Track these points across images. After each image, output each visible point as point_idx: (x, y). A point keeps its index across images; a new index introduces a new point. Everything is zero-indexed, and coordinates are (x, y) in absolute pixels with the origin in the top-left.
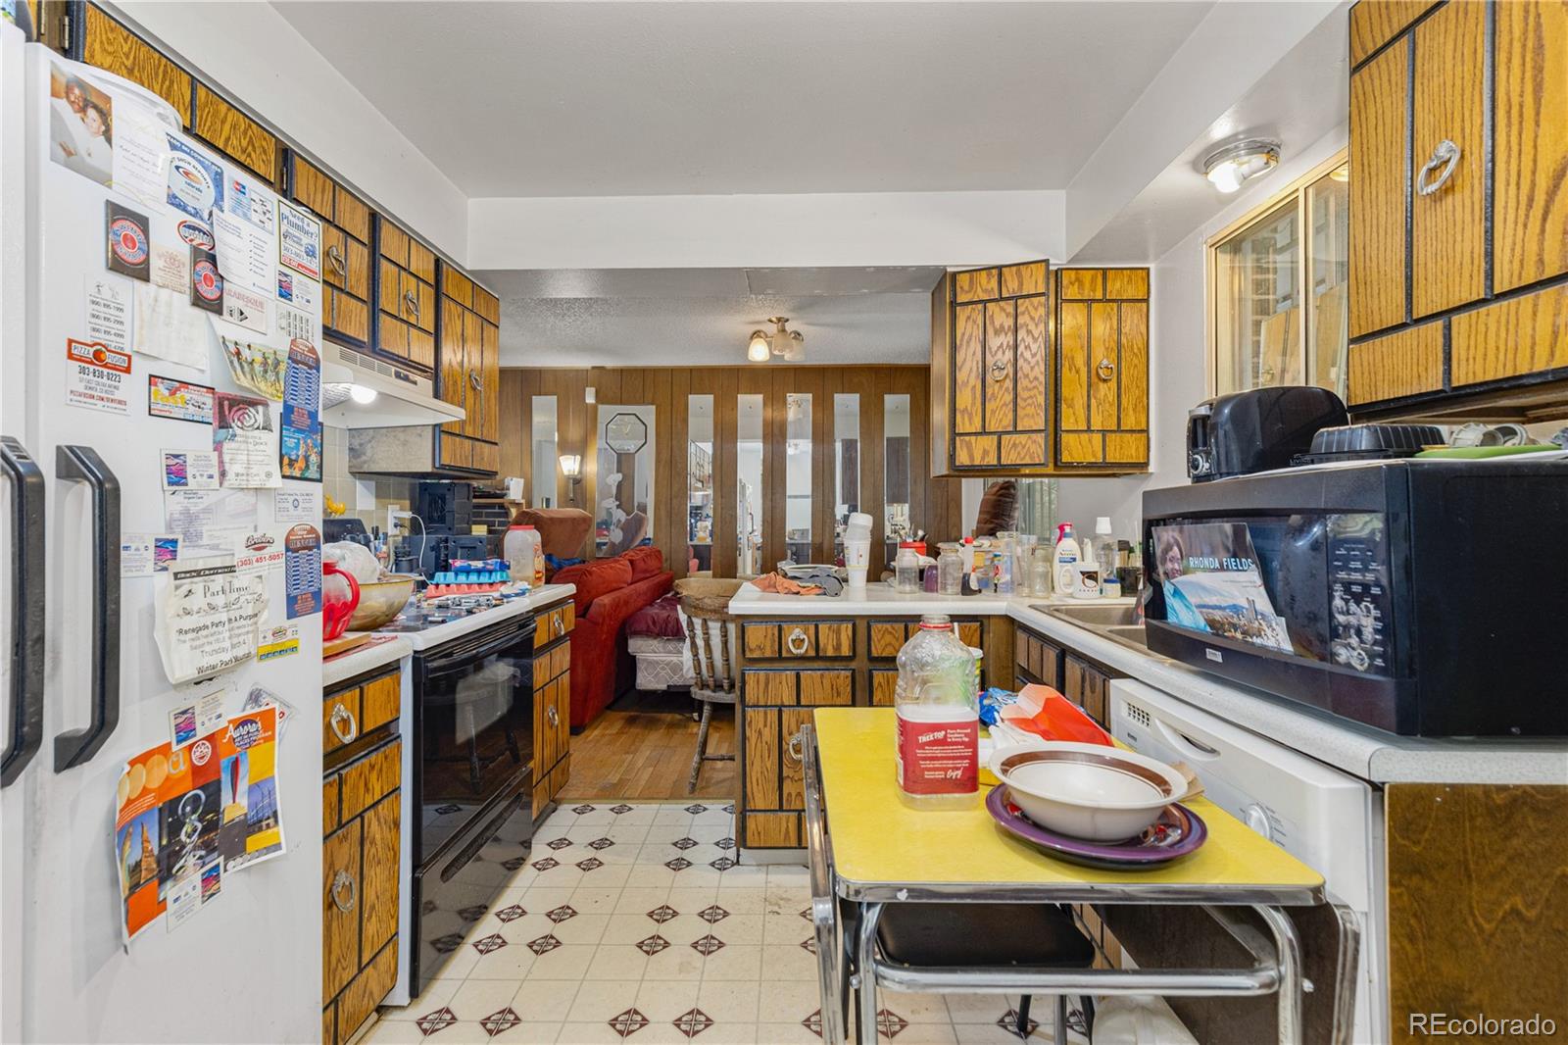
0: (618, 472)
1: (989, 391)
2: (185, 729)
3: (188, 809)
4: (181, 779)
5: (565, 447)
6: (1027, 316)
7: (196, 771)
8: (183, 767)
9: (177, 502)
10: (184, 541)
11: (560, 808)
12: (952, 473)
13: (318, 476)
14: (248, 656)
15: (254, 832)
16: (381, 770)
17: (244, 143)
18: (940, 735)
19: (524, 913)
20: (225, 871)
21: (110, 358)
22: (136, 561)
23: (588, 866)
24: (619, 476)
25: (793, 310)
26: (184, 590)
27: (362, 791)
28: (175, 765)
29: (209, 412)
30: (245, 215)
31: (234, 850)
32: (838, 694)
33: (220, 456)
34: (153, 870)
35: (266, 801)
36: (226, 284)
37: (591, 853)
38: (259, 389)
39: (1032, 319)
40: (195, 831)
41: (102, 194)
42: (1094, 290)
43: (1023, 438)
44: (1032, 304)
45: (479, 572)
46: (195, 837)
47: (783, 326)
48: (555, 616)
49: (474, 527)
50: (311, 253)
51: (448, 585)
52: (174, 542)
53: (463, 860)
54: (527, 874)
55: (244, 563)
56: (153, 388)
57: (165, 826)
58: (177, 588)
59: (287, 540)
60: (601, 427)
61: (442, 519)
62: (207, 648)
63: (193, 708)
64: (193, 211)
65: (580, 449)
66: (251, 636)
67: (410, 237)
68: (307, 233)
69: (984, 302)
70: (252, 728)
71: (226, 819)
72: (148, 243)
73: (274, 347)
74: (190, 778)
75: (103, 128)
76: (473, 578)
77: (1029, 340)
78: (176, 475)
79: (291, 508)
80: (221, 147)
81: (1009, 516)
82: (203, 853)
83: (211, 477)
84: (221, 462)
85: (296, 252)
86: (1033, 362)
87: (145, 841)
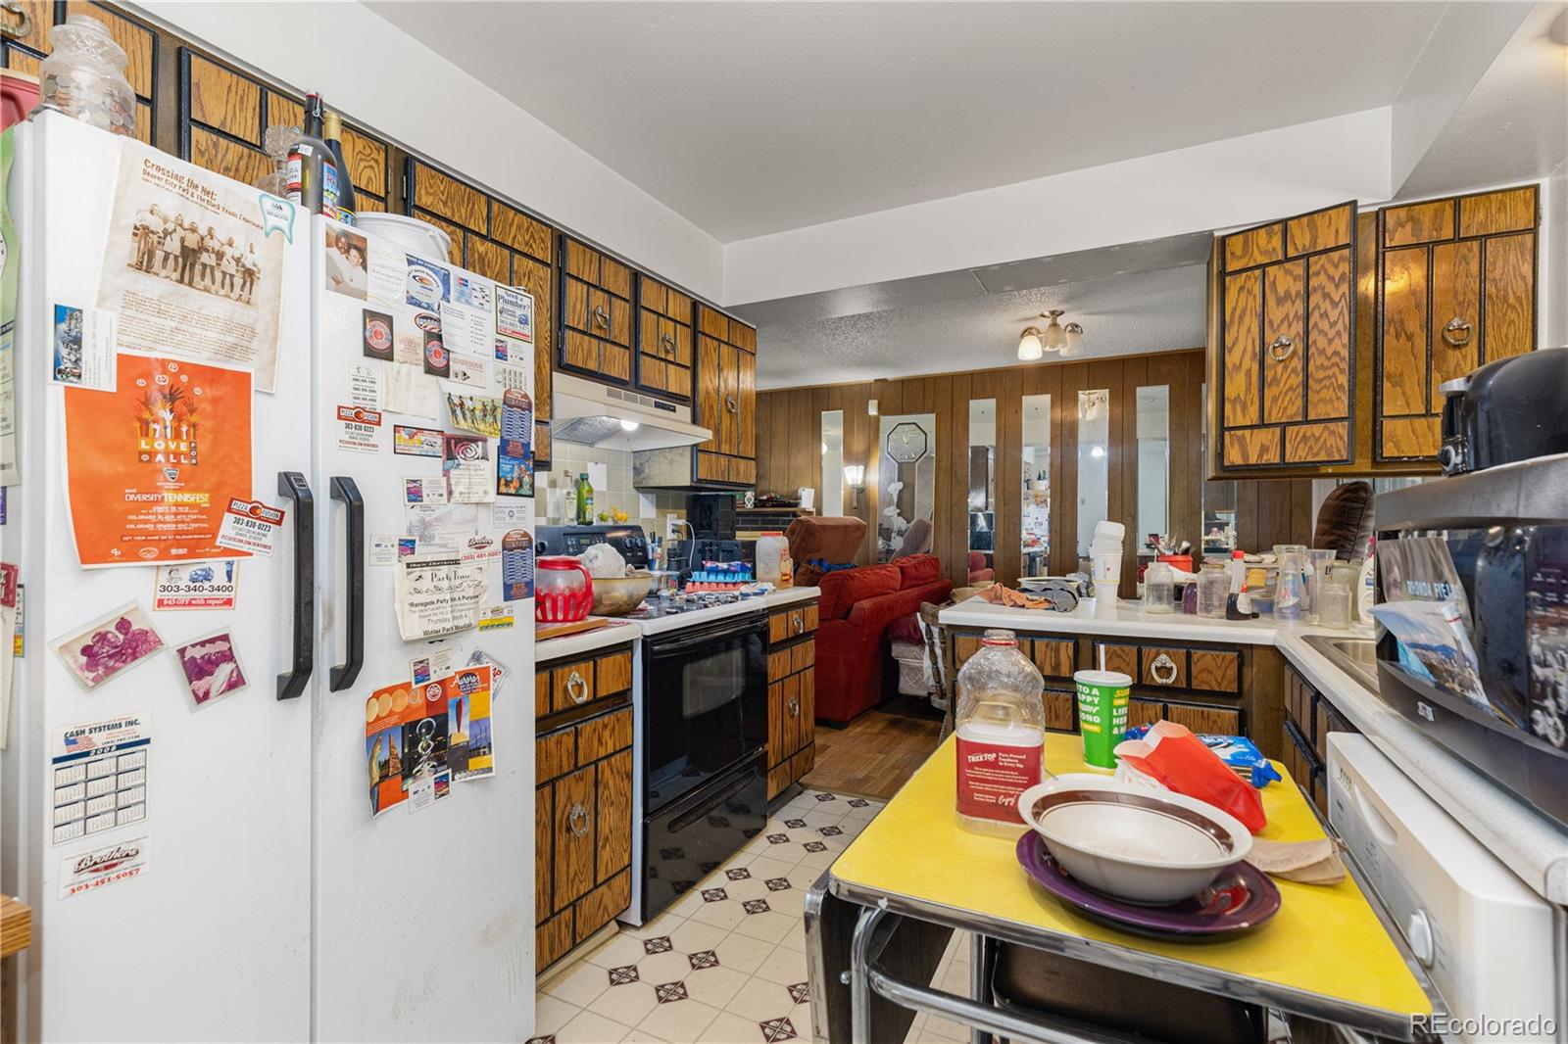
0: (899, 481)
1: (1269, 375)
2: (422, 674)
3: (424, 730)
4: (419, 708)
5: (850, 457)
6: (1322, 276)
7: (429, 704)
8: (420, 701)
9: (415, 514)
10: (420, 541)
11: (805, 792)
12: (1222, 474)
13: (531, 493)
14: (469, 627)
15: (474, 756)
16: (613, 729)
17: (527, 238)
18: (992, 757)
19: (749, 876)
20: (453, 780)
21: (366, 416)
22: (385, 554)
23: (811, 848)
24: (900, 485)
25: (1066, 301)
26: (415, 575)
27: (596, 744)
28: (414, 698)
29: (439, 449)
30: (467, 302)
31: (460, 766)
32: (1057, 718)
33: (448, 480)
34: (398, 768)
35: (484, 735)
36: (451, 354)
37: (819, 838)
38: (478, 430)
39: (1331, 278)
40: (429, 746)
41: (358, 306)
42: (1439, 229)
43: (1317, 429)
44: (1331, 261)
45: (725, 572)
46: (429, 751)
47: (1054, 320)
48: (795, 615)
49: (738, 533)
50: (524, 321)
51: (702, 583)
52: (413, 542)
53: (692, 818)
54: (760, 844)
55: (467, 558)
56: (397, 434)
57: (406, 740)
58: (409, 574)
59: (504, 541)
60: (883, 436)
61: (709, 527)
62: (433, 618)
63: (427, 660)
64: (426, 306)
65: (864, 459)
66: (472, 612)
67: (667, 287)
68: (520, 306)
69: (1263, 267)
70: (473, 679)
71: (453, 741)
72: (392, 334)
73: (493, 397)
74: (425, 709)
75: (361, 260)
76: (721, 578)
77: (1326, 305)
78: (414, 494)
79: (508, 518)
80: (509, 244)
81: (1358, 526)
82: (435, 764)
83: (441, 495)
84: (449, 485)
85: (510, 322)
86: (1331, 334)
87: (391, 747)
